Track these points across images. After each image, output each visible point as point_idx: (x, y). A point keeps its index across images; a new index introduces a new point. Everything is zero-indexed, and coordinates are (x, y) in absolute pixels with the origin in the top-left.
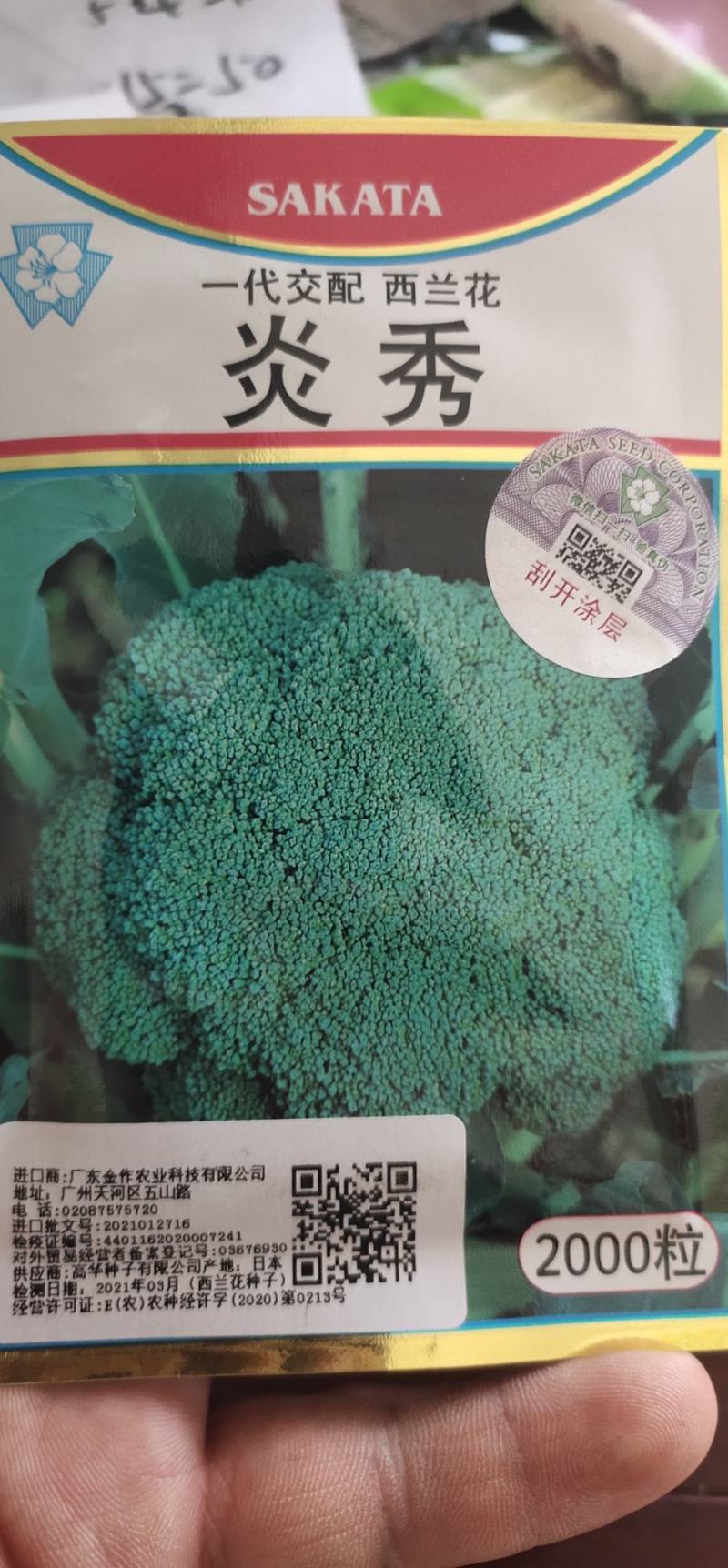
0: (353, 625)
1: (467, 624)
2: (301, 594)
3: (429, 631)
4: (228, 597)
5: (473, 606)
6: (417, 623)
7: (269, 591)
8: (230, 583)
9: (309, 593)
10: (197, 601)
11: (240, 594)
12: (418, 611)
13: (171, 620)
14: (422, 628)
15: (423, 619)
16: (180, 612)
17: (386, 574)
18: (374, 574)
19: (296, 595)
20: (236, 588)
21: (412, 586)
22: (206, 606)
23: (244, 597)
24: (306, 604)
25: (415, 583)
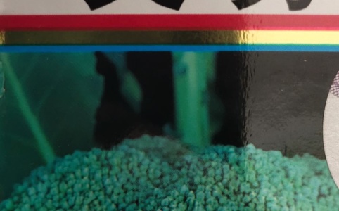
0: (200, 194)
1: (304, 194)
2: (153, 165)
3: (270, 201)
4: (88, 165)
5: (309, 178)
6: (258, 194)
7: (125, 161)
8: (90, 153)
9: (161, 164)
10: (60, 168)
11: (99, 163)
12: (259, 183)
13: (37, 183)
14: (263, 198)
15: (264, 191)
16: (45, 177)
17: (232, 149)
18: (220, 148)
19: (149, 165)
20: (95, 157)
21: (255, 160)
22: (68, 172)
23: (102, 166)
24: (159, 174)
25: (257, 157)
